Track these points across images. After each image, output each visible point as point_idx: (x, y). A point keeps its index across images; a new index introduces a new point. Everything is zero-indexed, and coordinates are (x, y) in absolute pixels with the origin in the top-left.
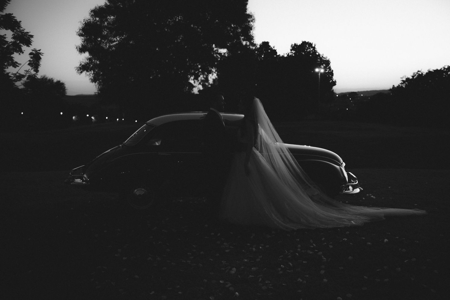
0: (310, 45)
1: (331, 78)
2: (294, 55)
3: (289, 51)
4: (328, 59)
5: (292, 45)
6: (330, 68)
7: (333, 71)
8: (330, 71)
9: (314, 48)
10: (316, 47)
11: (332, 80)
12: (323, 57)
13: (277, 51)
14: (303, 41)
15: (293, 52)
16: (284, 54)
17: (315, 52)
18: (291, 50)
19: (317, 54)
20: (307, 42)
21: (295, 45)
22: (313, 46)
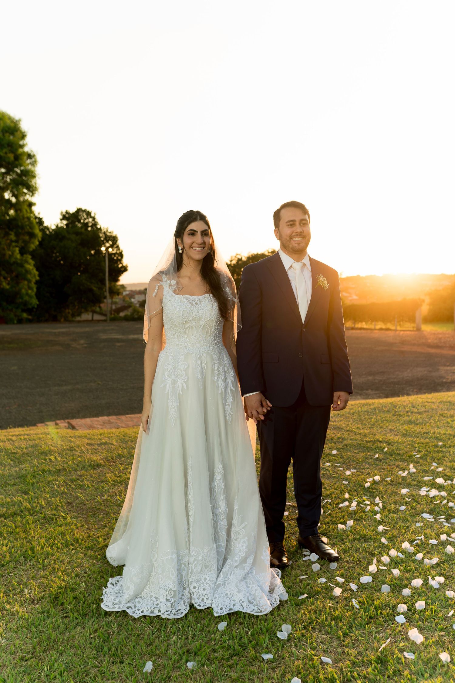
0: (89, 214)
1: (120, 261)
2: (65, 227)
3: (59, 221)
4: (114, 234)
5: (62, 212)
6: (118, 247)
7: (122, 251)
8: (118, 252)
9: (94, 219)
10: (96, 217)
11: (122, 264)
12: (107, 231)
13: (43, 220)
14: (78, 208)
15: (65, 222)
16: (51, 225)
17: (95, 224)
18: (61, 220)
19: (98, 227)
20: (83, 209)
21: (67, 212)
22: (93, 215)
